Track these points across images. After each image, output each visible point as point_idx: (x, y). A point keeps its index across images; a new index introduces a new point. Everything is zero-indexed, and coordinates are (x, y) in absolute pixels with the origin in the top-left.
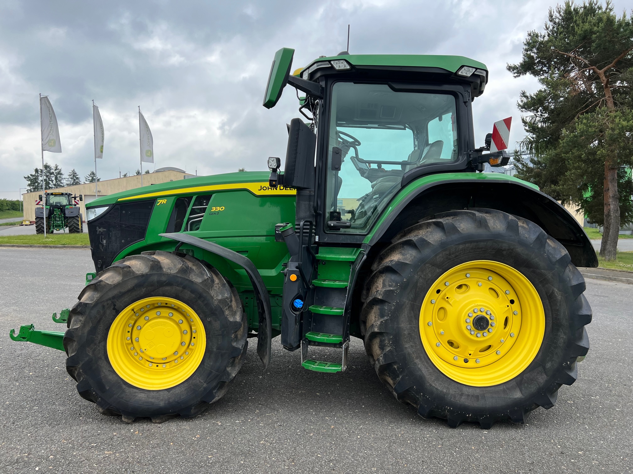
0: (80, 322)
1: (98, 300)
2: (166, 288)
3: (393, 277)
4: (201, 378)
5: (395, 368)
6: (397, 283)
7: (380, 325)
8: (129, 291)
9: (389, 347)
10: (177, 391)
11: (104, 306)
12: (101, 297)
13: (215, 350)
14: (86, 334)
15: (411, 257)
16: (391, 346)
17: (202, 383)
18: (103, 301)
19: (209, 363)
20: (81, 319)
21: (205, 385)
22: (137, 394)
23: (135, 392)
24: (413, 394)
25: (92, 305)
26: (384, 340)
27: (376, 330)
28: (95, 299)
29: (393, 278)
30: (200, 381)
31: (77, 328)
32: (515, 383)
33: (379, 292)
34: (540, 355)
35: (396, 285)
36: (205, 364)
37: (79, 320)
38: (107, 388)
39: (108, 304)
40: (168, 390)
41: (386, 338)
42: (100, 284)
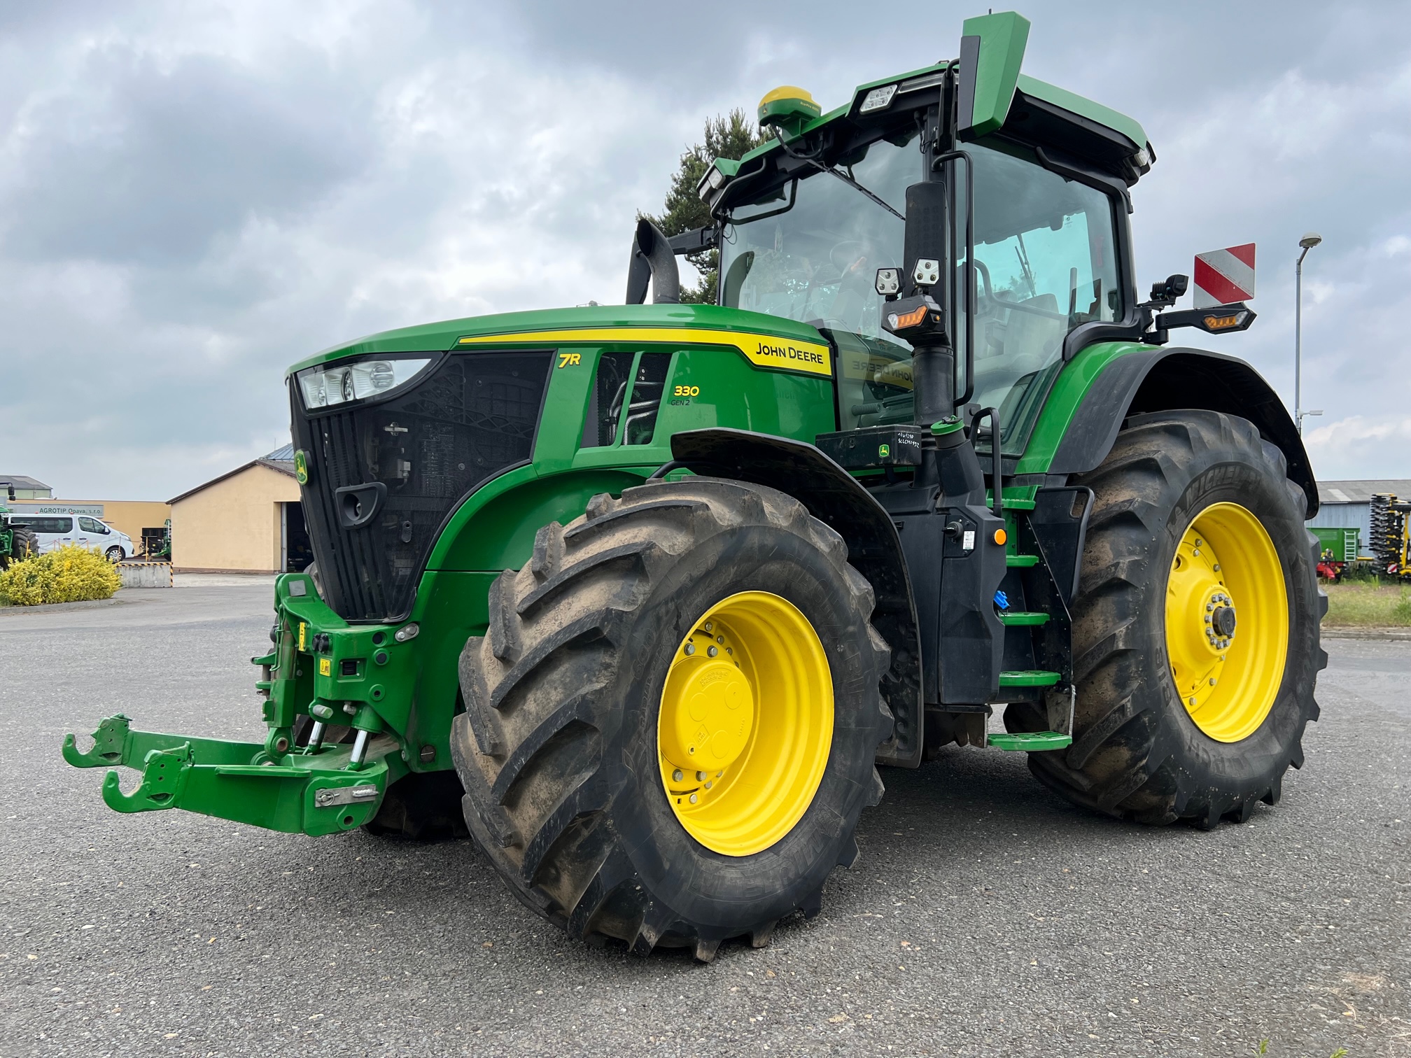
0: (606, 669)
1: (648, 600)
2: (772, 567)
3: (1134, 534)
4: (832, 804)
5: (1144, 722)
6: (1142, 547)
7: (1126, 634)
8: (708, 573)
9: (1137, 679)
10: (793, 847)
11: (659, 619)
12: (654, 593)
13: (853, 726)
14: (621, 706)
15: (1155, 493)
16: (1140, 676)
17: (837, 816)
18: (659, 604)
19: (844, 762)
20: (607, 660)
21: (843, 822)
22: (722, 873)
23: (718, 869)
24: (1167, 771)
25: (635, 618)
26: (1129, 666)
27: (1121, 646)
28: (641, 598)
29: (1133, 537)
30: (832, 813)
31: (601, 689)
32: (1267, 728)
33: (1121, 565)
34: (1287, 673)
35: (1142, 551)
36: (836, 765)
37: (602, 664)
38: (667, 866)
39: (667, 612)
40: (774, 849)
41: (1133, 661)
42: (650, 554)
